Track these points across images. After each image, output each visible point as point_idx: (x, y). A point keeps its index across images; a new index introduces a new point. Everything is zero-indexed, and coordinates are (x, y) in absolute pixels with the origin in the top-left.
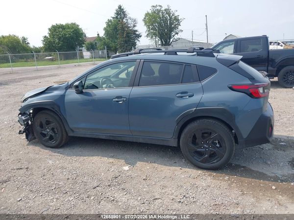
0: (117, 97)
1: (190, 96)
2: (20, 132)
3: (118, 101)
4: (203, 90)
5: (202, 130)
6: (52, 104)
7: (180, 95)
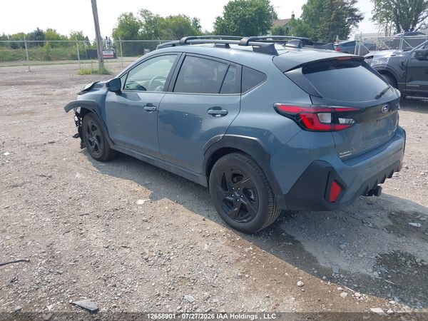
0: (148, 105)
1: (223, 115)
2: (76, 136)
3: (148, 111)
4: (240, 107)
5: (232, 170)
6: (93, 104)
7: (211, 111)
